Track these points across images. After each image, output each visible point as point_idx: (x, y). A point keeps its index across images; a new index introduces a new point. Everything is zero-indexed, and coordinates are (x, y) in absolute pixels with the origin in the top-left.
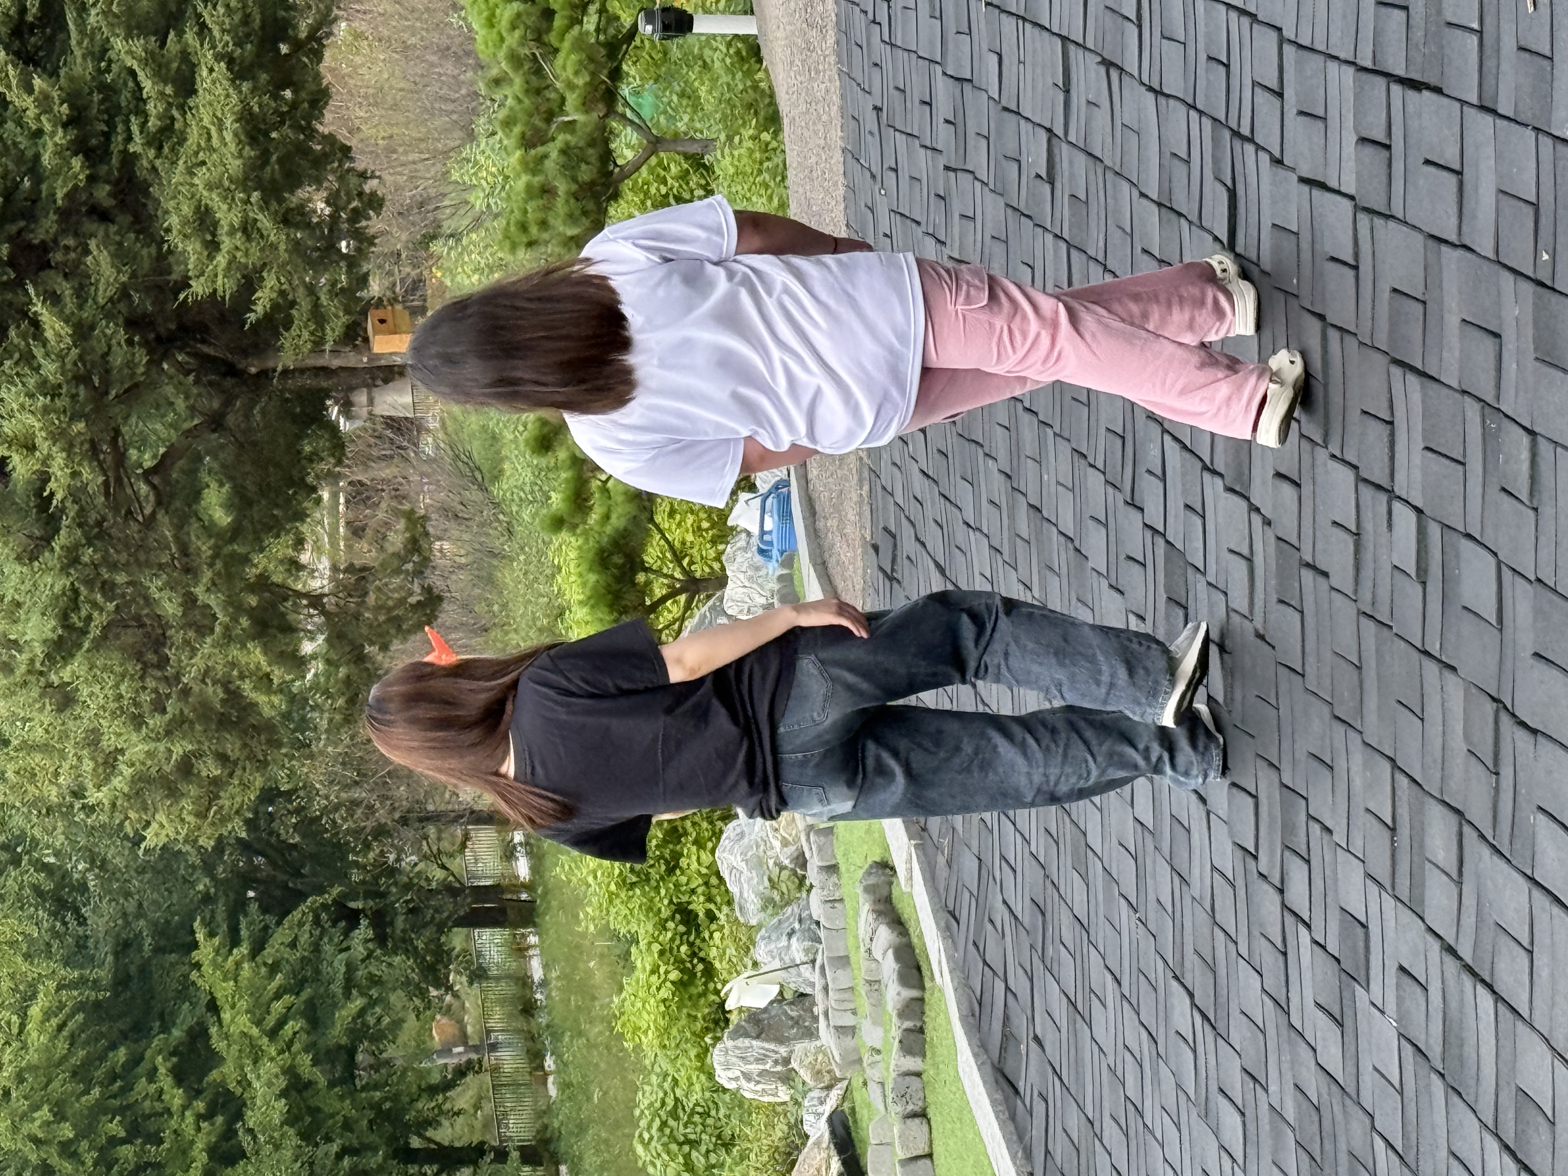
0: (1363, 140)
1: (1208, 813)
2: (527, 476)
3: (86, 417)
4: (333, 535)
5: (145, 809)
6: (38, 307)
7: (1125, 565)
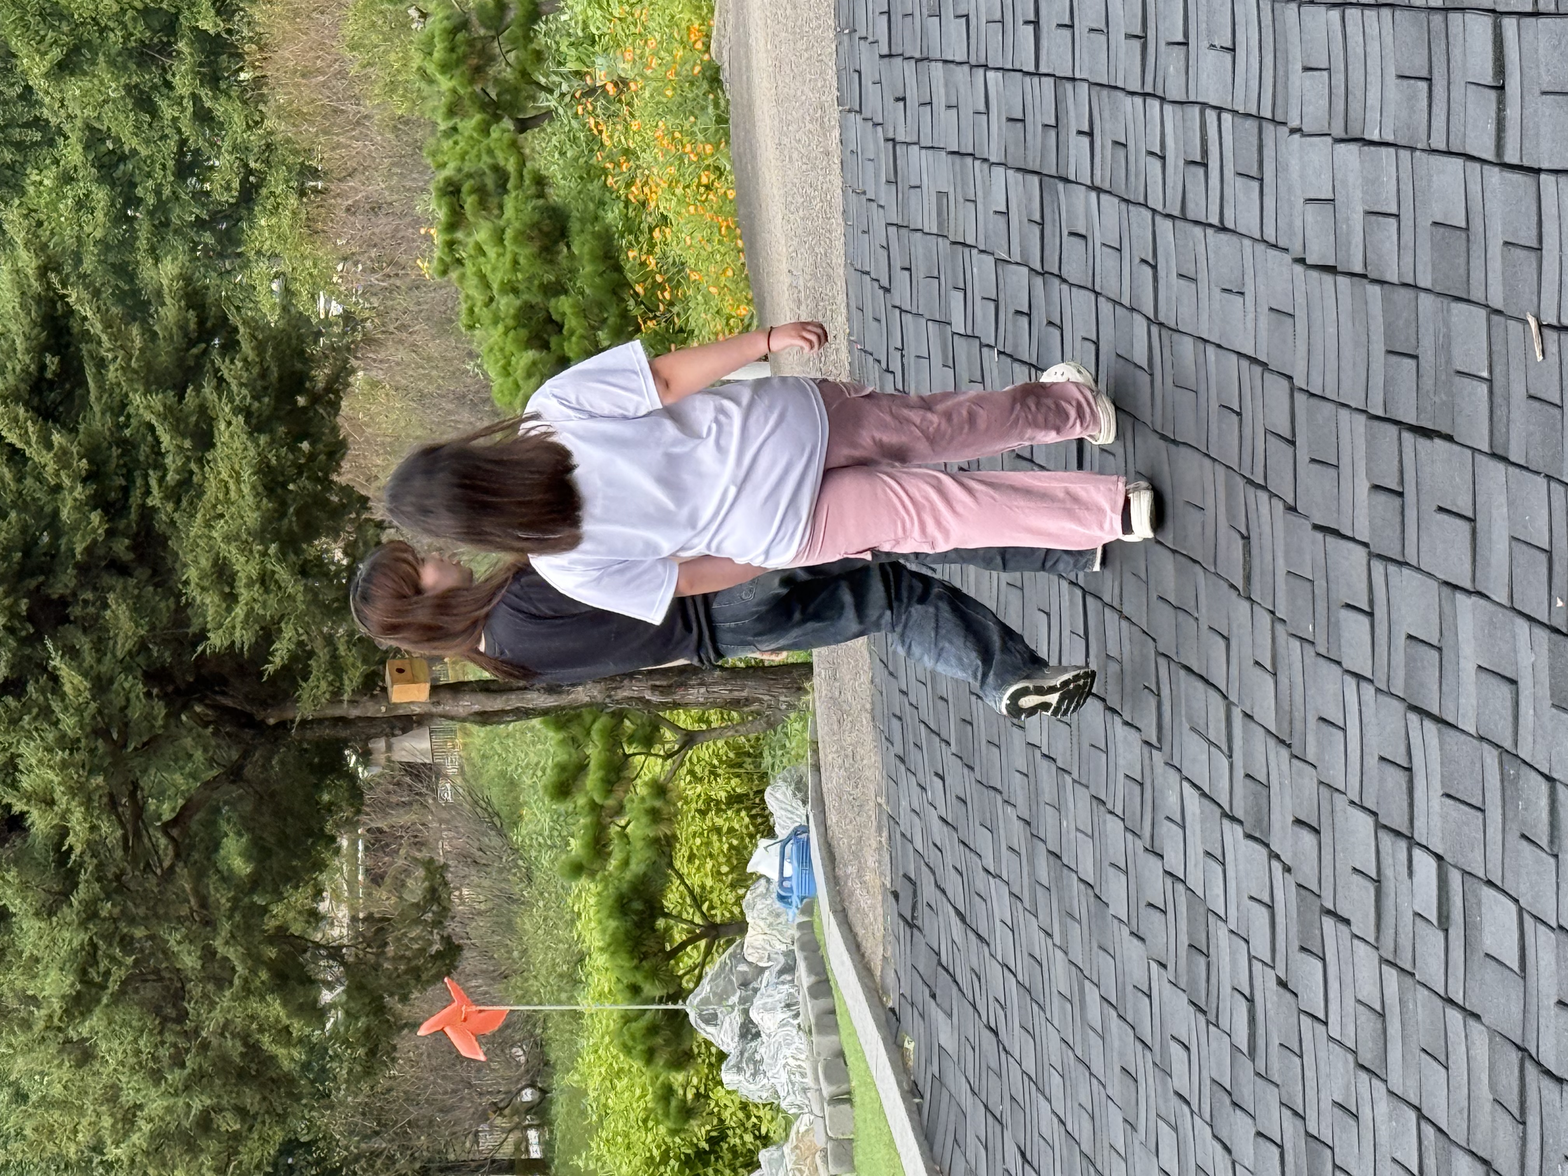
0: (1376, 487)
1: (1234, 1163)
2: (546, 821)
3: (105, 771)
4: (352, 883)
5: (164, 1165)
6: (56, 661)
7: (1144, 911)
